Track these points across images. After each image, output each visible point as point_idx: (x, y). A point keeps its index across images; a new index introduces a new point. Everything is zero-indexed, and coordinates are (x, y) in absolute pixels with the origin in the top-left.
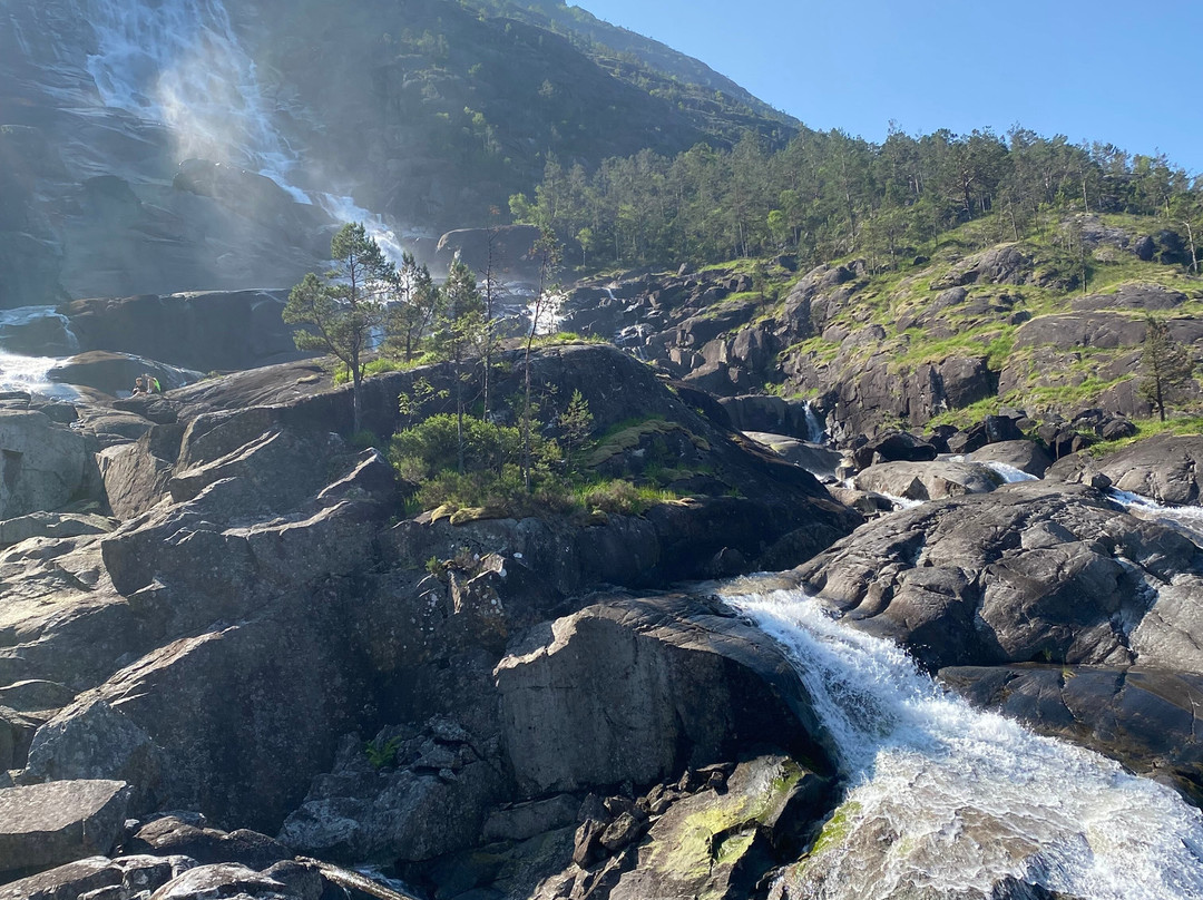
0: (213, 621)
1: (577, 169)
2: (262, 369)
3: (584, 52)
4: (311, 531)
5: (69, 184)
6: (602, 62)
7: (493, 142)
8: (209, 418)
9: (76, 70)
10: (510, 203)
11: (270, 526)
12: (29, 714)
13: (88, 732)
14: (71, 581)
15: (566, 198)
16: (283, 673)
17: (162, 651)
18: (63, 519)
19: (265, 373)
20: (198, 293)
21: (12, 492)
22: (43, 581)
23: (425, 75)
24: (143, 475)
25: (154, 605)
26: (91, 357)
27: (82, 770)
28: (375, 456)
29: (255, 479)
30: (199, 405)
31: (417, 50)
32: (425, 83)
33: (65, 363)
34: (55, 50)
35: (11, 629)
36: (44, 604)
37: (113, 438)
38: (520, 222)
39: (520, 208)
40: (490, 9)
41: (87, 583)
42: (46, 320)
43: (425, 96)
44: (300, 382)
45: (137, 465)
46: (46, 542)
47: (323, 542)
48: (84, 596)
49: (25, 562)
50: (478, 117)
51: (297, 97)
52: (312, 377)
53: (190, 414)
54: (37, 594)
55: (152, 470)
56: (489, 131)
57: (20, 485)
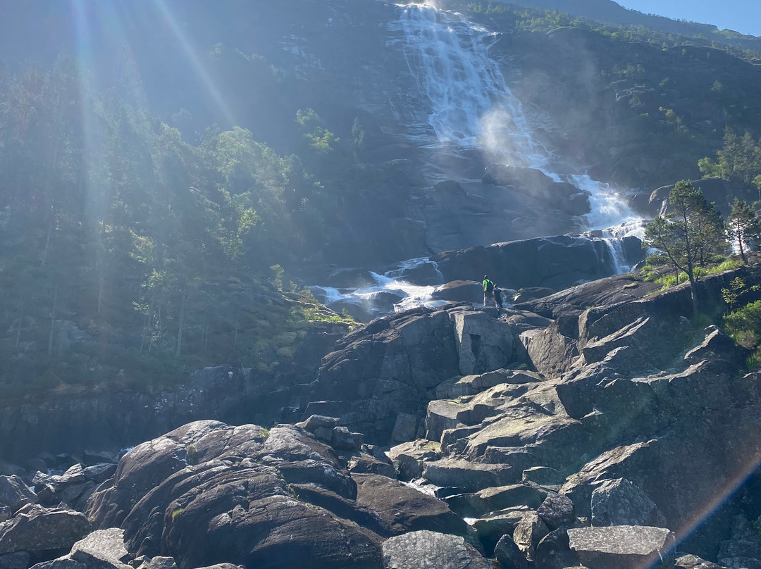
0: (636, 436)
1: (747, 136)
2: (597, 281)
3: (739, 57)
4: (689, 379)
5: (428, 188)
6: (754, 61)
7: (681, 127)
8: (595, 310)
9: (424, 124)
10: (699, 164)
11: (659, 376)
12: (545, 486)
13: (623, 497)
14: (538, 410)
15: (741, 156)
16: (688, 471)
17: (611, 453)
18: (515, 373)
19: (600, 284)
20: (506, 243)
21: (477, 358)
22: (523, 409)
23: (630, 91)
24: (556, 347)
25: (597, 425)
26: (454, 284)
27: (625, 520)
28: (717, 331)
29: (640, 347)
30: (565, 305)
31: (623, 76)
32: (631, 97)
33: (441, 288)
34: (412, 116)
35: (517, 436)
36: (528, 422)
37: (525, 326)
38: (707, 176)
39: (708, 167)
40: (668, 42)
41: (549, 410)
42: (426, 265)
43: (632, 104)
44: (626, 288)
45: (551, 340)
46: (512, 387)
47: (697, 387)
48: (549, 418)
49: (503, 398)
50: (669, 112)
51: (549, 119)
52: (633, 284)
53: (561, 311)
54: (521, 416)
55: (563, 344)
56: (678, 120)
57: (481, 353)
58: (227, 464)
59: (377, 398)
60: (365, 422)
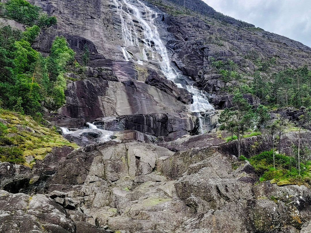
5: (118, 83)
8: (195, 149)
21: (138, 168)
22: (158, 194)
30: (180, 146)
36: (160, 200)
44: (208, 140)
46: (153, 183)
49: (149, 188)
52: (211, 139)
54: (157, 197)
57: (140, 166)
58: (8, 213)
59: (86, 184)
60: (79, 196)
